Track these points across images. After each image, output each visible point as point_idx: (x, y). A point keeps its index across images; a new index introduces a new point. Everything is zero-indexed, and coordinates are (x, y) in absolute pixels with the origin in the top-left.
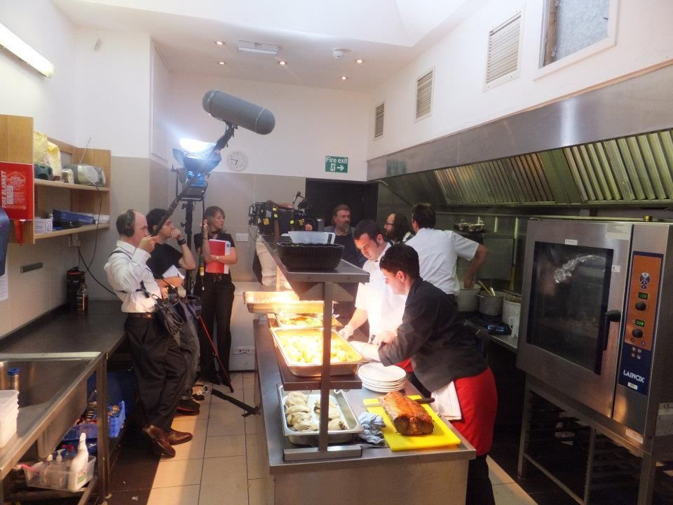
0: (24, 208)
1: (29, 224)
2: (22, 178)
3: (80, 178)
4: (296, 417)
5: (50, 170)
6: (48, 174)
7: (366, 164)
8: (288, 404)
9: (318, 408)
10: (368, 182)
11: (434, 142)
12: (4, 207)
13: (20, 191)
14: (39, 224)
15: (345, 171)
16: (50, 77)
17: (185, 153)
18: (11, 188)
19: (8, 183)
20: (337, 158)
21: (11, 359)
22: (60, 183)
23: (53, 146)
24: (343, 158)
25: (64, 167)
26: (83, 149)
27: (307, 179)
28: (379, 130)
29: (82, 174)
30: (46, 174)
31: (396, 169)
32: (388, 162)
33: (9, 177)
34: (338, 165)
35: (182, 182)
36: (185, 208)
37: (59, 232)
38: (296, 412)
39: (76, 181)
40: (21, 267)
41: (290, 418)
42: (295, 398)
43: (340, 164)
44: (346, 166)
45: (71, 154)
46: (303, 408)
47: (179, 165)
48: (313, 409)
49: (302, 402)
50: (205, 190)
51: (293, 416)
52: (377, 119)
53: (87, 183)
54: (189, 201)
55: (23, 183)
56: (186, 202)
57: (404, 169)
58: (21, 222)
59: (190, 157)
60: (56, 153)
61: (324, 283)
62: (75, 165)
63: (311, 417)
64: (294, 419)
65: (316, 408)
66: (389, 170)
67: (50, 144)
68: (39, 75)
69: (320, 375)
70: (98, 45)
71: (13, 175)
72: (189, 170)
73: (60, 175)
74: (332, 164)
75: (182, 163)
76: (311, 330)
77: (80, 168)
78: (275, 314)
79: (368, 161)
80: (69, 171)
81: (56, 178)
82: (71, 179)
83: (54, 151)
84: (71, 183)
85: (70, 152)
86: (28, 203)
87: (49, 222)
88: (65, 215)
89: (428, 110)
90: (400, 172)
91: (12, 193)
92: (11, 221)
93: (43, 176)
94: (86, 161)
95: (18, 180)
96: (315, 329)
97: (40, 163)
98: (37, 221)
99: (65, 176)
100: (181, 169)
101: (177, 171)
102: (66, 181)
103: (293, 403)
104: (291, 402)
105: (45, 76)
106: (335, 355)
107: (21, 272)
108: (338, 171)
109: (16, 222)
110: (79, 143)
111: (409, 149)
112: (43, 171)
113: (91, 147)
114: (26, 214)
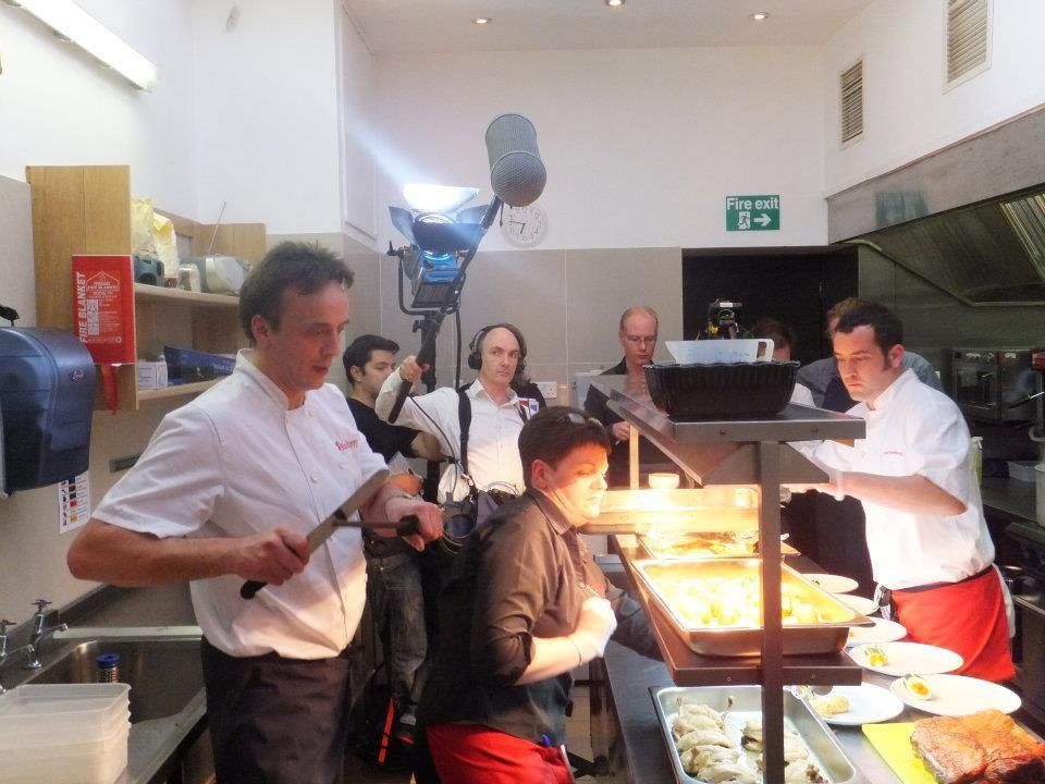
0: (119, 340)
1: (127, 371)
2: (113, 283)
3: (211, 283)
4: (702, 755)
5: (160, 267)
6: (156, 274)
7: (824, 208)
8: (679, 729)
9: (753, 740)
10: (831, 245)
11: (999, 129)
12: (84, 341)
13: (108, 309)
14: (144, 373)
15: (775, 225)
16: (149, 91)
17: (415, 215)
18: (93, 304)
19: (89, 295)
20: (753, 199)
21: (102, 638)
22: (177, 292)
23: (161, 220)
24: (767, 198)
25: (183, 262)
26: (210, 227)
27: (684, 250)
28: (852, 123)
29: (214, 274)
30: (153, 275)
31: (901, 208)
32: (879, 197)
33: (90, 284)
34: (755, 213)
35: (410, 276)
36: (419, 331)
37: (179, 387)
38: (699, 744)
39: (205, 289)
40: (111, 462)
41: (688, 756)
42: (694, 717)
43: (763, 211)
44: (774, 215)
45: (190, 238)
46: (718, 736)
47: (404, 240)
48: (739, 741)
49: (713, 726)
50: (460, 290)
51: (695, 753)
52: (846, 99)
53: (224, 290)
54: (427, 314)
55: (114, 293)
56: (422, 318)
57: (921, 205)
58: (115, 368)
59: (427, 221)
60: (168, 235)
61: (756, 444)
62: (200, 258)
63: (737, 756)
64: (698, 757)
65: (746, 740)
66: (881, 213)
67: (157, 217)
68: (131, 87)
69: (758, 654)
70: (232, 19)
71: (97, 279)
72: (424, 248)
73: (177, 277)
74: (741, 214)
75: (411, 234)
76: (724, 564)
77: (210, 262)
78: (638, 536)
79: (828, 200)
80: (191, 268)
81: (170, 283)
82: (195, 283)
83: (163, 232)
84: (195, 292)
85: (189, 235)
86: (125, 330)
87: (161, 368)
88: (186, 356)
89: (981, 56)
90: (911, 214)
91: (97, 313)
92: (98, 368)
93: (147, 279)
94: (218, 250)
95: (106, 286)
96: (735, 563)
97: (143, 255)
98: (140, 365)
99: (185, 277)
100: (408, 249)
101: (400, 253)
102: (188, 288)
103: (692, 727)
104: (685, 724)
105: (141, 89)
106: (790, 614)
107: (111, 471)
108: (756, 227)
109: (104, 371)
110: (204, 216)
111: (932, 156)
112: (147, 269)
113: (228, 220)
114: (122, 352)
